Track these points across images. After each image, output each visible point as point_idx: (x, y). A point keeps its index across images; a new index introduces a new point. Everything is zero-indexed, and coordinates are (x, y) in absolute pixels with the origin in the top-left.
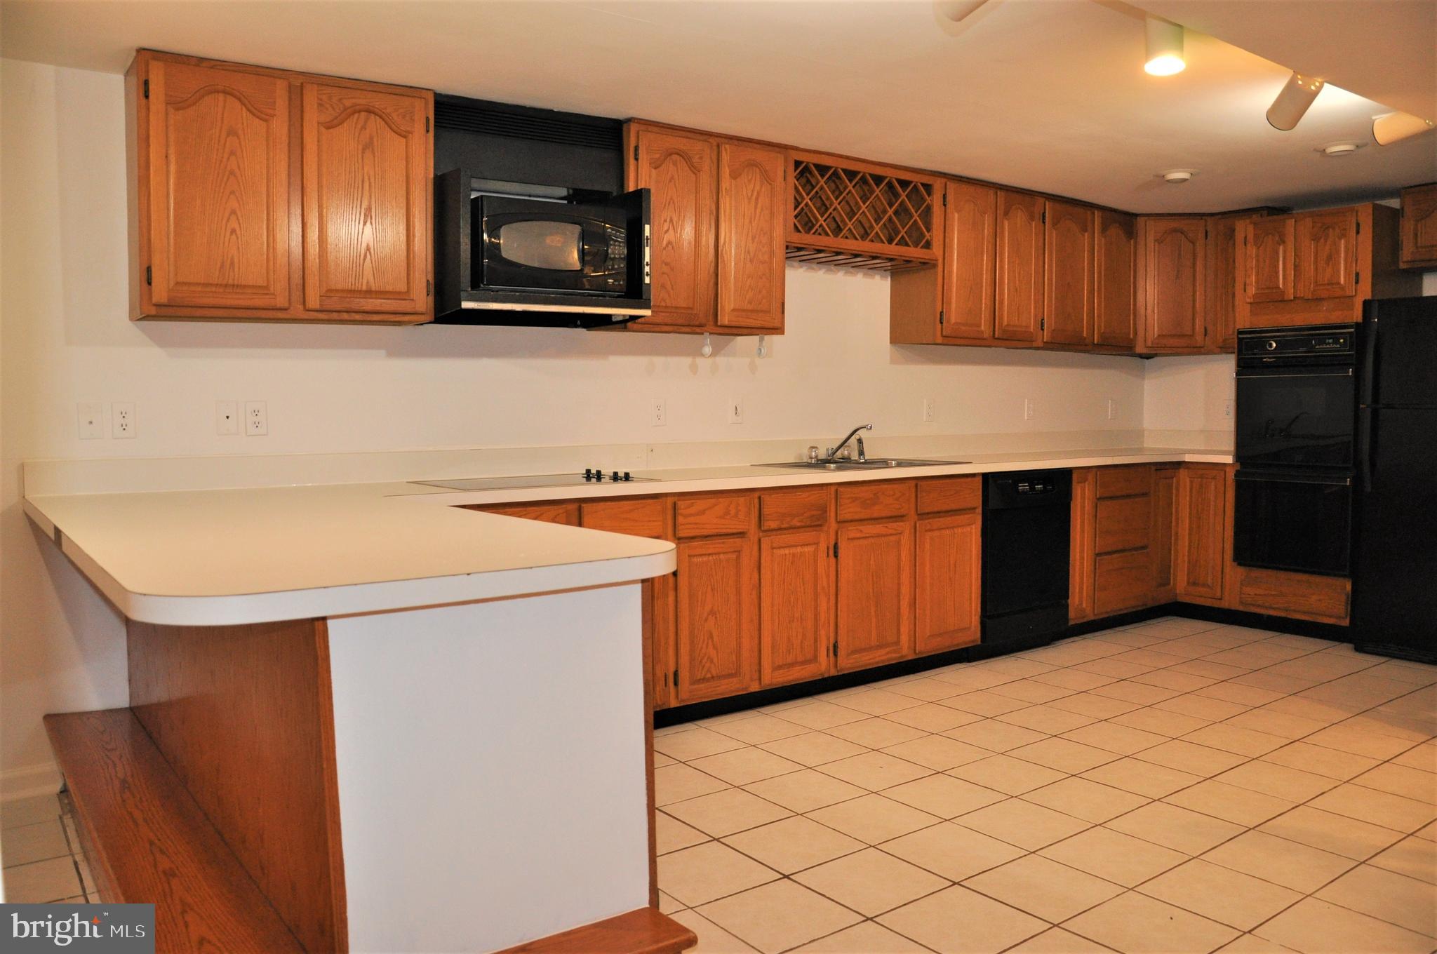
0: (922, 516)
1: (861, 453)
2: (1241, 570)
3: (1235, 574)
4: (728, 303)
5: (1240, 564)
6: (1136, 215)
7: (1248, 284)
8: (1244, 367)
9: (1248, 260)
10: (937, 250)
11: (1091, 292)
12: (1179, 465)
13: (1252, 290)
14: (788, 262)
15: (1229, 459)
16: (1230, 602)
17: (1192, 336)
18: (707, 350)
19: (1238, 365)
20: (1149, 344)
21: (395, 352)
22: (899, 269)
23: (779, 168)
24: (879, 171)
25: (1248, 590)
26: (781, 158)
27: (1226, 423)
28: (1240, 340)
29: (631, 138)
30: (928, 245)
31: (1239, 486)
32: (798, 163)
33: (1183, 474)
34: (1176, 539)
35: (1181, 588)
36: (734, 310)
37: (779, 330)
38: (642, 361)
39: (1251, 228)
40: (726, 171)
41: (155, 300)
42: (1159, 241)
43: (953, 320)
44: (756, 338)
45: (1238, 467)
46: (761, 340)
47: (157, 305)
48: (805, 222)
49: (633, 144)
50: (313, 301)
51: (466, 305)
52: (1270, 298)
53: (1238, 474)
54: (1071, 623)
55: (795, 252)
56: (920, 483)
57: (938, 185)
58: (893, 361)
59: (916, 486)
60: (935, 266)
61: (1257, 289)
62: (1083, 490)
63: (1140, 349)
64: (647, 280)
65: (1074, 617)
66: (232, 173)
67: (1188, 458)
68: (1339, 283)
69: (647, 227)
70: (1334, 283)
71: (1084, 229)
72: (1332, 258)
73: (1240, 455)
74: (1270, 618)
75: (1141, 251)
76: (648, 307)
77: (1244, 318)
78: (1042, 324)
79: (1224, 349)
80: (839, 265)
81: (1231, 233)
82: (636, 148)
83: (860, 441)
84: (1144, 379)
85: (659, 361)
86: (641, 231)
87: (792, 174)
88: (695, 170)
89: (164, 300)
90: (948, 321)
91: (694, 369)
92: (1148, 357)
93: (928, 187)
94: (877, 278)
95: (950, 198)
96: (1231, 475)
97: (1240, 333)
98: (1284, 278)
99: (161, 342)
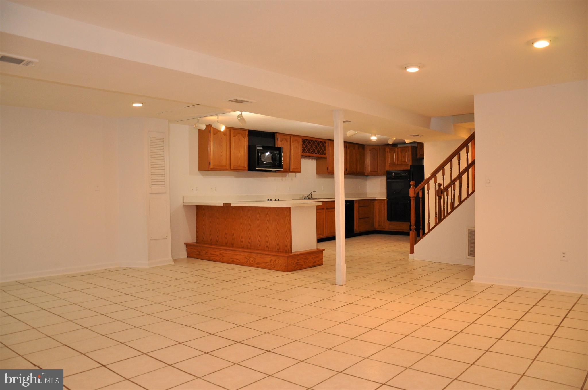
0: (327, 209)
1: (312, 197)
2: (389, 222)
3: (387, 223)
4: (292, 167)
5: (388, 221)
6: (365, 145)
7: (388, 161)
8: (388, 179)
9: (388, 156)
10: (327, 155)
11: (356, 162)
12: (375, 200)
13: (389, 162)
14: (301, 157)
15: (385, 198)
16: (387, 229)
17: (377, 171)
18: (287, 176)
19: (387, 178)
20: (368, 173)
21: (236, 177)
22: (317, 159)
23: (300, 141)
24: (317, 140)
25: (391, 226)
26: (300, 138)
27: (385, 191)
28: (387, 173)
29: (277, 136)
30: (325, 154)
31: (387, 203)
32: (303, 139)
33: (376, 201)
34: (375, 216)
35: (377, 227)
36: (293, 168)
37: (300, 172)
38: (273, 178)
39: (389, 149)
40: (292, 142)
41: (211, 168)
42: (370, 151)
43: (330, 169)
44: (295, 173)
45: (387, 200)
46: (296, 174)
47: (211, 169)
48: (304, 150)
49: (277, 137)
50: (232, 168)
51: (257, 169)
52: (393, 164)
53: (387, 201)
54: (355, 233)
55: (303, 156)
56: (327, 202)
57: (327, 141)
58: (317, 178)
59: (326, 203)
60: (326, 158)
61: (390, 162)
62: (356, 204)
63: (366, 174)
64: (282, 164)
65: (355, 232)
66: (221, 145)
67: (377, 198)
68: (406, 162)
69: (282, 154)
70: (405, 162)
71: (354, 149)
72: (404, 156)
73: (387, 198)
74: (395, 232)
75: (366, 152)
76: (282, 169)
77: (388, 168)
78: (346, 170)
79: (384, 174)
80: (310, 158)
81: (385, 150)
82: (278, 138)
83: (311, 195)
84: (366, 181)
85: (276, 178)
86: (281, 155)
87: (302, 141)
88: (287, 142)
89: (212, 168)
90: (329, 169)
91: (282, 180)
92: (367, 176)
93: (325, 142)
94: (314, 160)
95: (329, 144)
96: (386, 201)
97: (387, 171)
98: (395, 160)
99: (202, 175)
